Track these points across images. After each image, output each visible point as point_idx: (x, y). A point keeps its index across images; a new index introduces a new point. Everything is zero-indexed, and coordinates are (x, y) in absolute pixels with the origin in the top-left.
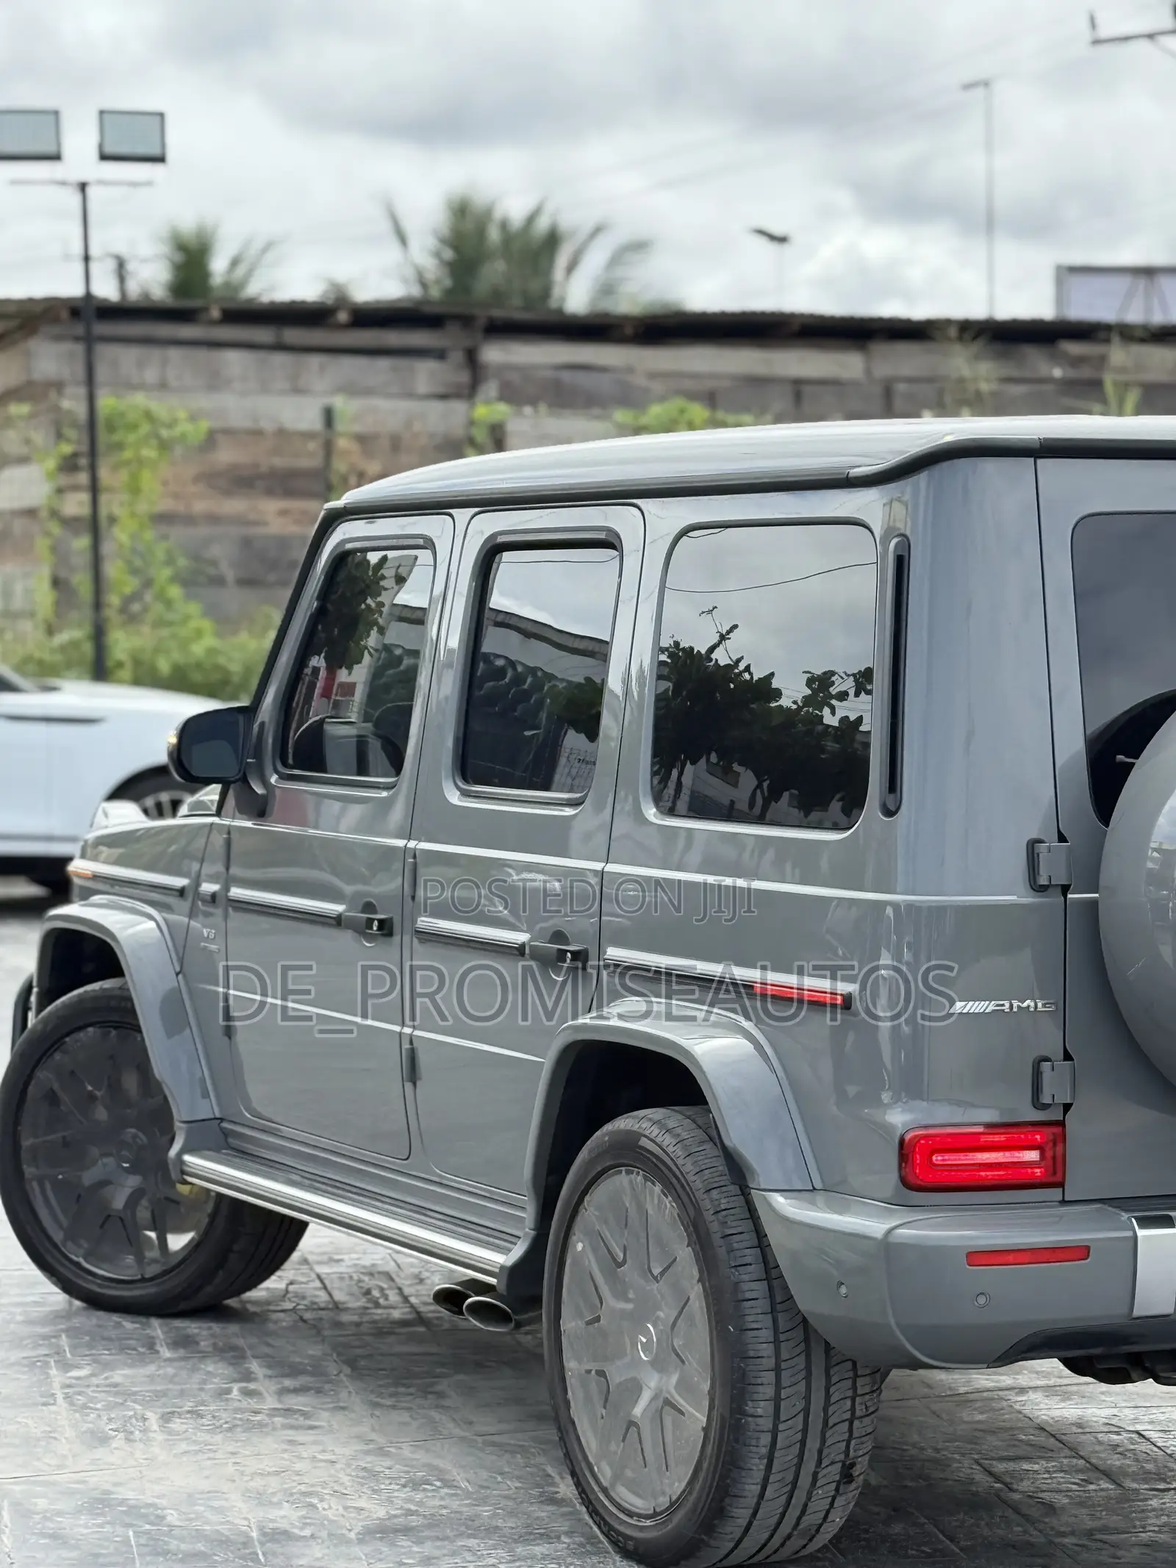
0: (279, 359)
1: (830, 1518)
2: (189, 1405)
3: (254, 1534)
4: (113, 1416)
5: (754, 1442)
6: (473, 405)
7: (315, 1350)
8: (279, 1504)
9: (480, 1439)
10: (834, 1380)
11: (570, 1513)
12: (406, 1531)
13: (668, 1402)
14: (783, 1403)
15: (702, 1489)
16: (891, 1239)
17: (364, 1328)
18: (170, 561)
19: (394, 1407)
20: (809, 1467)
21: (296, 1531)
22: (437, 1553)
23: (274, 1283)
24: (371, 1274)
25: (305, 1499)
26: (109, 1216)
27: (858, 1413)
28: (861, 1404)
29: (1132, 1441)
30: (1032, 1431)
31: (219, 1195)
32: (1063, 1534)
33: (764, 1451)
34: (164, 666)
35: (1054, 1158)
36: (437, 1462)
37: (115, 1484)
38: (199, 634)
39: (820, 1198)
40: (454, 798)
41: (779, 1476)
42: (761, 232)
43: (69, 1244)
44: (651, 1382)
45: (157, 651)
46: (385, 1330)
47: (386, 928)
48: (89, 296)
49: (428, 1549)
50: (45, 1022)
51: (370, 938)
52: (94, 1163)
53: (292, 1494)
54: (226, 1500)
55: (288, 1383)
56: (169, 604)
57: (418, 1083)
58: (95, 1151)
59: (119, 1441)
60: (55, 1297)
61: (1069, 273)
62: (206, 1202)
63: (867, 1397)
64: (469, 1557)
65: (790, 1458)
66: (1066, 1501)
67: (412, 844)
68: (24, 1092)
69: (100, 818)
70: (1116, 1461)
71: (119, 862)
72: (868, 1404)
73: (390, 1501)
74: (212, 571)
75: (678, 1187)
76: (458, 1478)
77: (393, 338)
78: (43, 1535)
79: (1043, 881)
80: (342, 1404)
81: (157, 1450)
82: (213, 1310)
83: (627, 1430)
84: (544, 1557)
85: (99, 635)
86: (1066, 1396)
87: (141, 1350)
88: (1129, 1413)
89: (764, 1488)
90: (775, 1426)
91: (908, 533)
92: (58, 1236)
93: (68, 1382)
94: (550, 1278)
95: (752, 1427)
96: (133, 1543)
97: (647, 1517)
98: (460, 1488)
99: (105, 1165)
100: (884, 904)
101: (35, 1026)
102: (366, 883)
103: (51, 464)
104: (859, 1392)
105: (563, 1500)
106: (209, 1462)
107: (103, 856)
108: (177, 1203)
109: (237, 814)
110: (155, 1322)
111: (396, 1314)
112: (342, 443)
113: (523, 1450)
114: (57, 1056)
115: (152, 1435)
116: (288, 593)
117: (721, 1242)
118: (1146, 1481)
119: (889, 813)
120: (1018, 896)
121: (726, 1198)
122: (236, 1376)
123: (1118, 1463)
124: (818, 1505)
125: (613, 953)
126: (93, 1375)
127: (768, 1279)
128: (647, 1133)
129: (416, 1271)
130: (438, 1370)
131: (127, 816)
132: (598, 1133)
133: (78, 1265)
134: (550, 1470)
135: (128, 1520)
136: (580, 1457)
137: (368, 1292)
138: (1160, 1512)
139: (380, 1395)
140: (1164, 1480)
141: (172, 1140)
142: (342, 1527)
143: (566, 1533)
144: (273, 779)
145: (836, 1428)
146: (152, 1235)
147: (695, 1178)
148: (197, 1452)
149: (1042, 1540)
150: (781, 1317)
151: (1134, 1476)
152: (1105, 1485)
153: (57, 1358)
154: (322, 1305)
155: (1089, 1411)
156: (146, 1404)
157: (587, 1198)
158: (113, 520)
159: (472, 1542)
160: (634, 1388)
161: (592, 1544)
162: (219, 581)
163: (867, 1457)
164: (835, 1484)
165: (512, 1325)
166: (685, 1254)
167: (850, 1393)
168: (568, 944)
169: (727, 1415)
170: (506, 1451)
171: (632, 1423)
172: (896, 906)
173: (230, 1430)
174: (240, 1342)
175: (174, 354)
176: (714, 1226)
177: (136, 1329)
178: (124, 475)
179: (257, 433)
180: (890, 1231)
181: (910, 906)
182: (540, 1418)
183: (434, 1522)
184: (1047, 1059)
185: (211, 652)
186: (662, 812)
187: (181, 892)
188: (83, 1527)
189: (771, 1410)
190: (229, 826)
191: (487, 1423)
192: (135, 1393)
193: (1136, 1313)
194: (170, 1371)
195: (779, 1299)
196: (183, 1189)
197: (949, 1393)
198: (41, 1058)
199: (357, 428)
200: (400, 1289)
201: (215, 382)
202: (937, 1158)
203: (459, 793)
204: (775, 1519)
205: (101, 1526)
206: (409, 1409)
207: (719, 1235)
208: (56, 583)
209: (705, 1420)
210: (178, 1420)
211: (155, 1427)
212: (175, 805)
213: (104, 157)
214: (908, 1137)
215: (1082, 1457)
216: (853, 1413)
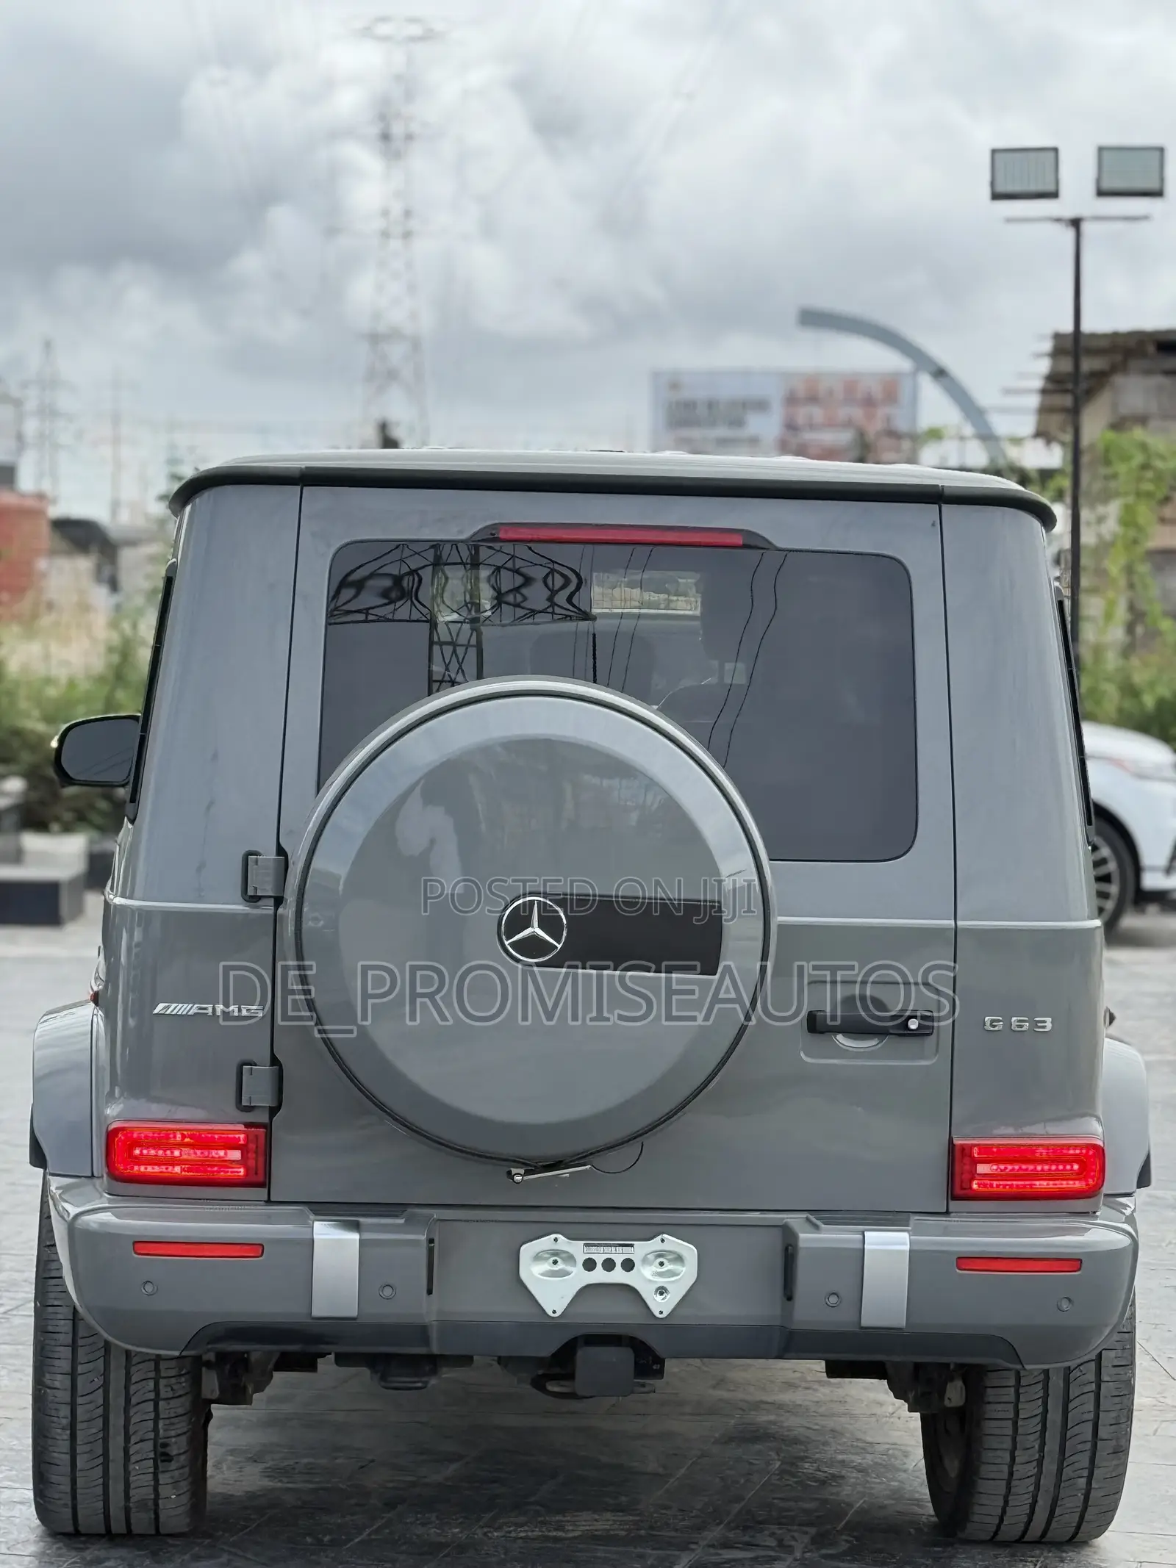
5: (53, 1413)
14: (79, 1378)
20: (117, 1440)
27: (163, 1395)
28: (166, 1386)
33: (65, 1422)
35: (259, 1159)
41: (87, 1448)
63: (173, 1380)
65: (94, 1431)
72: (175, 1387)
79: (254, 891)
89: (74, 1459)
90: (73, 1399)
95: (51, 1398)
104: (163, 1374)
120: (232, 905)
124: (138, 1479)
145: (140, 1406)
163: (180, 1439)
164: (151, 1461)
167: (151, 1375)
180: (78, 1215)
184: (252, 1063)
189: (68, 1383)
193: (315, 1313)
213: (1101, 193)
214: (110, 1129)
216: (157, 1394)
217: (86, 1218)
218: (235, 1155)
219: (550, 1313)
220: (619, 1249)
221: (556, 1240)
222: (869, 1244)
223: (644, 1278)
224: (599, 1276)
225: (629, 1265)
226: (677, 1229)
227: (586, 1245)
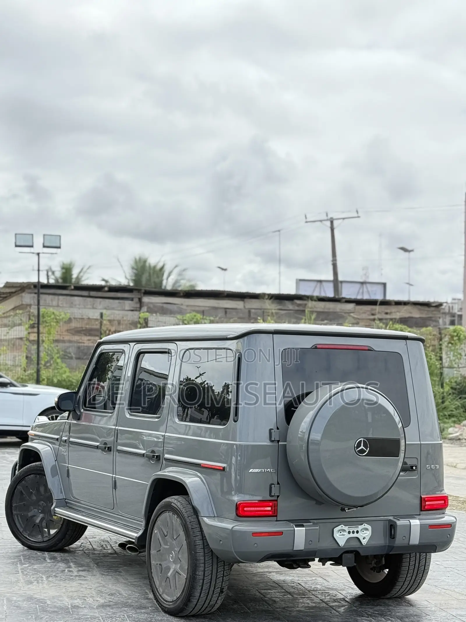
0: (89, 299)
1: (217, 602)
2: (54, 574)
3: (70, 607)
4: (34, 577)
5: (198, 582)
6: (140, 314)
7: (88, 560)
8: (76, 599)
9: (129, 583)
10: (219, 566)
11: (152, 602)
12: (109, 606)
13: (177, 572)
14: (206, 572)
15: (185, 595)
16: (233, 529)
17: (100, 555)
18: (58, 353)
19: (107, 575)
20: (212, 588)
21: (80, 606)
22: (116, 611)
23: (78, 543)
24: (103, 541)
25: (84, 598)
26: (35, 525)
27: (225, 575)
29: (297, 585)
30: (272, 583)
31: (64, 519)
32: (277, 608)
33: (201, 584)
34: (55, 381)
35: (275, 509)
36: (117, 589)
37: (34, 594)
38: (65, 372)
39: (216, 519)
40: (128, 416)
41: (204, 591)
42: (219, 268)
43: (24, 532)
44: (173, 567)
45: (54, 376)
46: (105, 555)
47: (109, 449)
48: (39, 282)
49: (114, 610)
50: (20, 473)
51: (105, 451)
52: (32, 510)
53: (80, 597)
54: (63, 598)
55: (80, 569)
56: (57, 363)
57: (116, 489)
58: (32, 508)
59: (35, 583)
60: (20, 546)
61: (300, 281)
62: (60, 521)
63: (227, 571)
64: (125, 612)
65: (207, 586)
66: (279, 600)
67: (117, 428)
68: (14, 492)
69: (37, 420)
70: (292, 590)
71: (42, 432)
72: (228, 573)
73: (105, 598)
74: (69, 355)
75: (181, 516)
76: (123, 593)
77: (119, 295)
78: (14, 606)
79: (273, 439)
80: (94, 574)
81: (45, 585)
82: (61, 550)
83: (167, 579)
84: (144, 613)
85: (38, 371)
86: (281, 574)
87: (42, 560)
88: (297, 578)
89: (200, 594)
90: (204, 578)
91: (241, 352)
92: (21, 530)
93: (23, 568)
94: (148, 540)
95: (198, 578)
96: (38, 608)
97: (171, 602)
98: (123, 595)
99: (34, 511)
100: (233, 444)
101: (18, 474)
102: (105, 437)
103: (27, 326)
104: (225, 569)
105: (150, 598)
106: (59, 589)
107: (37, 430)
108: (53, 521)
109: (73, 420)
110: (46, 553)
111: (109, 551)
112: (105, 322)
113: (140, 586)
114: (23, 482)
115: (44, 582)
116: (88, 361)
117: (191, 530)
118: (299, 595)
119: (235, 421)
120: (267, 443)
121: (193, 519)
122: (67, 567)
123: (293, 591)
124: (214, 599)
125: (167, 456)
126: (29, 566)
127: (203, 540)
128: (173, 502)
129: (115, 540)
130: (120, 566)
131: (44, 419)
132: (161, 502)
133: (26, 538)
134: (147, 591)
135: (37, 603)
136: (154, 587)
137: (102, 546)
138: (303, 603)
139: (104, 572)
140: (304, 595)
141: (52, 504)
142: (93, 605)
143: (151, 607)
144: (82, 410)
145: (219, 579)
146: (46, 530)
147: (185, 514)
148: (55, 586)
149: (272, 609)
150: (206, 550)
151: (296, 594)
152: (289, 596)
153: (20, 562)
154: (90, 549)
155: (286, 578)
156: (42, 574)
157: (158, 519)
158: (43, 341)
159: (126, 609)
160: (169, 569)
161: (157, 610)
162: (71, 358)
163: (227, 587)
164: (218, 594)
165: (138, 553)
166: (182, 533)
167: (223, 570)
168: (155, 454)
169: (191, 575)
170: (136, 586)
171: (168, 577)
172: (236, 445)
173: (64, 580)
174: (68, 558)
175: (61, 297)
176: (190, 526)
177: (41, 555)
178: (47, 329)
179: (83, 319)
180: (233, 527)
181: (240, 445)
182: (145, 578)
183: (116, 604)
184: (273, 484)
185: (68, 377)
186: (180, 420)
187: (57, 439)
188: (25, 605)
189: (203, 574)
190: (70, 423)
191: (131, 579)
192: (40, 571)
193: (295, 549)
194: (49, 565)
195: (205, 545)
196: (55, 517)
197: (251, 573)
198: (19, 483)
199: (108, 318)
200: (111, 545)
201: (72, 305)
202: (245, 509)
203: (129, 415)
204: (203, 602)
205: (30, 604)
206: (111, 575)
207: (191, 528)
208: (27, 357)
209: (186, 576)
210: (51, 578)
211: (45, 579)
212: (57, 417)
213: (44, 247)
214: (238, 503)
215: (284, 589)
216: (224, 575)
217: (235, 527)
218: (269, 509)
219: (341, 546)
220: (356, 528)
221: (342, 526)
222: (412, 523)
223: (360, 536)
224: (352, 535)
225: (357, 532)
226: (367, 522)
227: (349, 527)
